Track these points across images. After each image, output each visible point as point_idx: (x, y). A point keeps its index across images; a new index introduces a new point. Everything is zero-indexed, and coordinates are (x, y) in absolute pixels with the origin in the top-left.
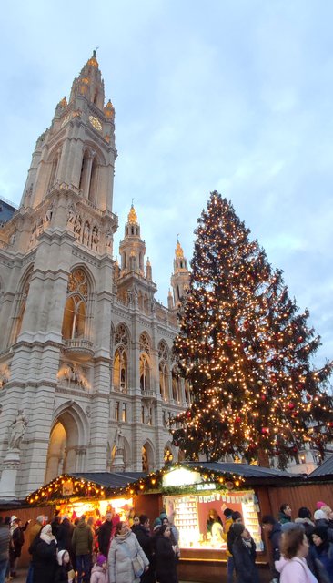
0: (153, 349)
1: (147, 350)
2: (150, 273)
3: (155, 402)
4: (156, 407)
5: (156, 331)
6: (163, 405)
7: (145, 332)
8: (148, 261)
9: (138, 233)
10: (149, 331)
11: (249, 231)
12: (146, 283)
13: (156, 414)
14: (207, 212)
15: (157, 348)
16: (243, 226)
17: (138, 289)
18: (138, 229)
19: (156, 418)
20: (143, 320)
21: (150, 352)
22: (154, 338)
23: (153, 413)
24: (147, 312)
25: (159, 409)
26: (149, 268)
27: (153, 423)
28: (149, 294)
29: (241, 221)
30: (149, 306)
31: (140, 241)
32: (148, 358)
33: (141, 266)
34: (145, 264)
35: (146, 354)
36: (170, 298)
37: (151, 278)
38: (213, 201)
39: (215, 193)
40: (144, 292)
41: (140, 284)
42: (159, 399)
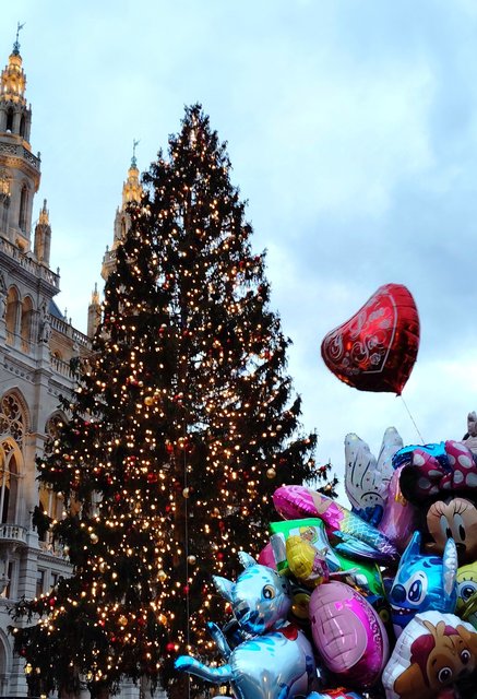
0: (32, 432)
1: (17, 434)
2: (46, 244)
3: (23, 551)
4: (23, 561)
5: (44, 391)
6: (41, 557)
7: (16, 391)
8: (44, 211)
9: (24, 131)
10: (26, 388)
11: (249, 229)
12: (30, 269)
13: (22, 575)
14: (168, 160)
15: (41, 430)
16: (239, 212)
17: (9, 281)
18: (26, 117)
19: (21, 583)
20: (14, 361)
21: (23, 439)
22: (36, 407)
23: (15, 574)
24: (26, 343)
25: (32, 565)
26: (44, 231)
27: (14, 594)
28: (37, 300)
29: (241, 199)
30: (35, 328)
31: (28, 154)
32: (17, 452)
33: (23, 222)
34: (35, 219)
35: (11, 442)
36: (93, 310)
37: (46, 257)
38: (186, 131)
39: (195, 110)
40: (24, 290)
41: (15, 270)
42: (34, 543)
